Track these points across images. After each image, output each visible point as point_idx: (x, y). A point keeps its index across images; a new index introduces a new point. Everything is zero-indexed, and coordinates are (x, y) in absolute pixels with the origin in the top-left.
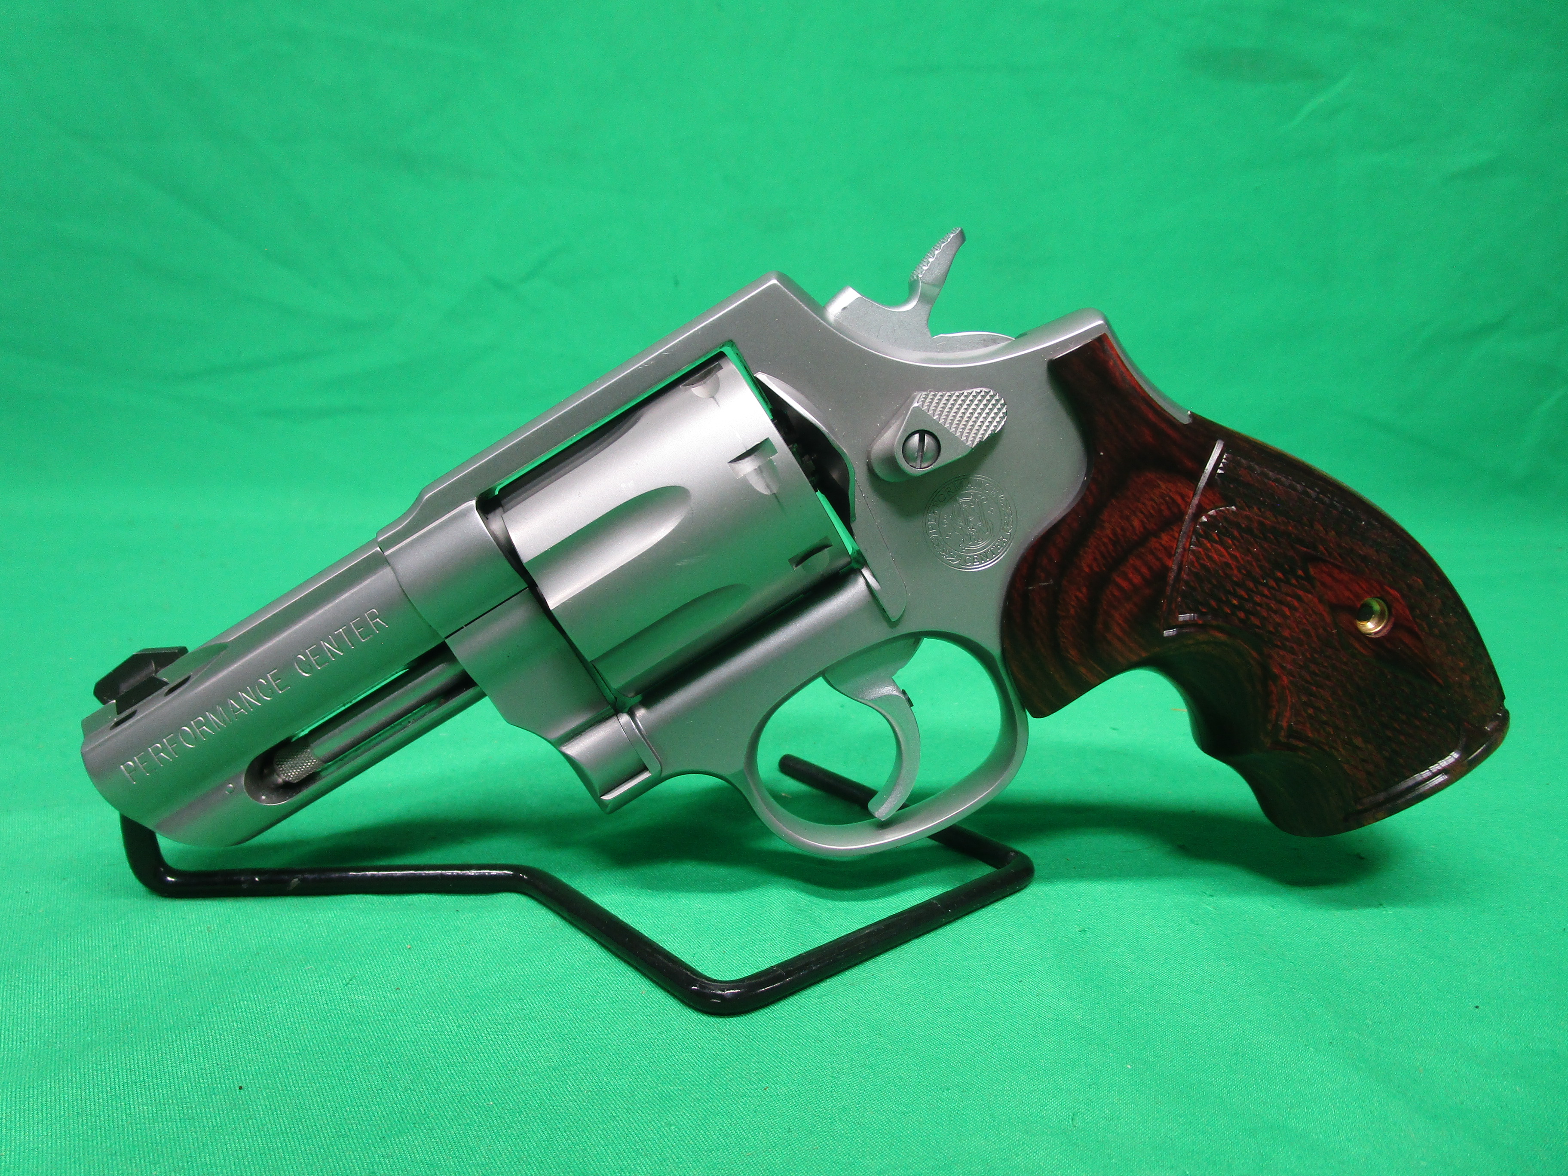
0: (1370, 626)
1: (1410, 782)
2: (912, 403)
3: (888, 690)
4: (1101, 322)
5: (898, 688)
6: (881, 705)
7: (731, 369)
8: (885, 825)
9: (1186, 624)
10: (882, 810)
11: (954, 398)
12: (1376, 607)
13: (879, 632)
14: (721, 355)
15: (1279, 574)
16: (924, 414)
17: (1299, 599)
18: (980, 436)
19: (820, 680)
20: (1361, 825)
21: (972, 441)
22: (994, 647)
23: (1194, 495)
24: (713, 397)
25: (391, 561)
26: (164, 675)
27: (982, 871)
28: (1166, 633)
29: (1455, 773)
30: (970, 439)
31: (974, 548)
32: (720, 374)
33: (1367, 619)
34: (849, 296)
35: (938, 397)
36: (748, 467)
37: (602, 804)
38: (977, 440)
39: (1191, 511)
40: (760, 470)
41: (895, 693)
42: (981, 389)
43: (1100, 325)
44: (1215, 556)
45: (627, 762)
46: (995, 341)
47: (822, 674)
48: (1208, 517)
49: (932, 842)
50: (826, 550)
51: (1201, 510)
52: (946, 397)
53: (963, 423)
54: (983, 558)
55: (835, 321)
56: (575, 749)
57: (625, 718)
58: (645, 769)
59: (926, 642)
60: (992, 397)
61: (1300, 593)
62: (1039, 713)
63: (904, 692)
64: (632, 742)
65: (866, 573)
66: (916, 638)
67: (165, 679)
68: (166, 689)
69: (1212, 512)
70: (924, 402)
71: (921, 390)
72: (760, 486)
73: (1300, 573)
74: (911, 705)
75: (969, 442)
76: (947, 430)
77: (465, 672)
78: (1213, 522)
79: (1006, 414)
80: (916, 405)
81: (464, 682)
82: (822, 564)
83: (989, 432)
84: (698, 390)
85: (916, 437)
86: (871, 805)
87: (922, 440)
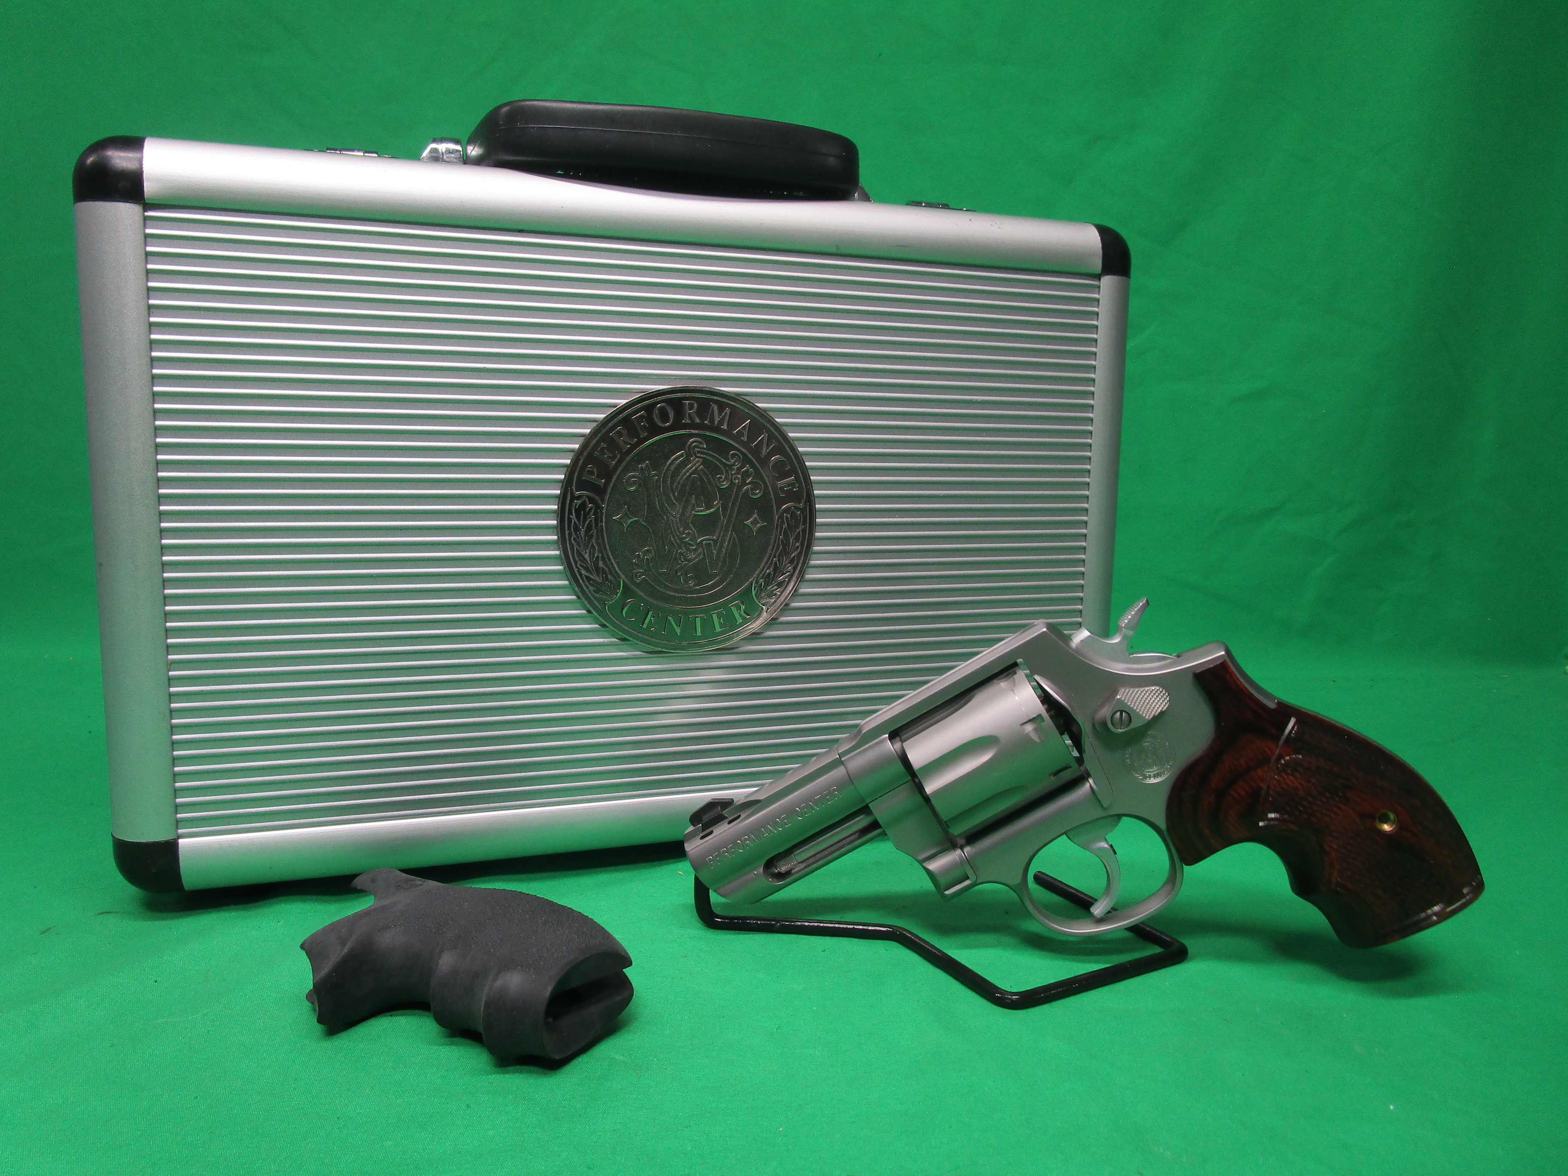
0: (1386, 827)
1: (1415, 919)
2: (1116, 695)
3: (1104, 845)
4: (1223, 653)
5: (1108, 843)
6: (1098, 853)
7: (1021, 674)
8: (1100, 921)
9: (1272, 819)
10: (1098, 910)
11: (1140, 692)
12: (1392, 816)
13: (1098, 813)
14: (1015, 665)
15: (1328, 795)
16: (1123, 702)
17: (1340, 809)
18: (1153, 713)
19: (1064, 836)
20: (1385, 943)
21: (1148, 716)
22: (1163, 825)
23: (1277, 748)
24: (1012, 690)
25: (845, 763)
26: (725, 812)
27: (1156, 950)
28: (1261, 824)
29: (1443, 917)
30: (1148, 715)
31: (1151, 770)
32: (1015, 676)
33: (1385, 822)
34: (1085, 634)
35: (1131, 692)
36: (1029, 728)
37: (944, 896)
38: (1152, 715)
39: (1274, 757)
40: (1035, 730)
41: (1106, 846)
42: (1155, 687)
43: (1222, 655)
44: (1290, 783)
45: (957, 874)
46: (1164, 659)
47: (1065, 833)
48: (1285, 760)
49: (1128, 934)
50: (1069, 769)
51: (1281, 757)
52: (1135, 692)
53: (1144, 706)
54: (1155, 776)
55: (1077, 647)
56: (933, 866)
57: (959, 851)
58: (968, 878)
59: (1124, 819)
60: (1161, 692)
61: (1342, 806)
62: (1189, 864)
63: (1111, 846)
64: (962, 862)
65: (1091, 781)
66: (1119, 817)
67: (726, 816)
68: (727, 820)
69: (1287, 758)
70: (1122, 696)
71: (1123, 686)
72: (1035, 737)
73: (1341, 794)
74: (1115, 853)
75: (1147, 717)
76: (1135, 710)
77: (877, 820)
78: (1287, 763)
79: (1169, 701)
80: (1118, 697)
81: (875, 825)
82: (1067, 776)
83: (1159, 711)
84: (1003, 684)
85: (1118, 713)
86: (1092, 909)
87: (1121, 714)
